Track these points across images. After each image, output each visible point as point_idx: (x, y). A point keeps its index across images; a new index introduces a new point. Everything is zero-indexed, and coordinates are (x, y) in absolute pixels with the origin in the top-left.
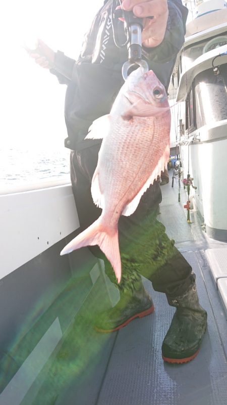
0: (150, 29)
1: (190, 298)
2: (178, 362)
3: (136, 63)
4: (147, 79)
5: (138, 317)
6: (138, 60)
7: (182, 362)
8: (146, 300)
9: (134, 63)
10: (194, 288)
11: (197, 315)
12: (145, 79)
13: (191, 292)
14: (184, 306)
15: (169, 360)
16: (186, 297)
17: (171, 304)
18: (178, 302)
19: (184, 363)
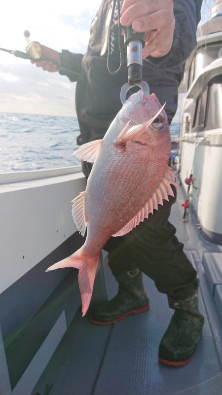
0: (154, 42)
1: (192, 302)
2: (175, 365)
3: (136, 84)
4: (146, 104)
5: (133, 313)
6: (139, 82)
7: (178, 366)
8: (143, 297)
9: (134, 85)
10: (197, 294)
11: (196, 320)
12: (144, 104)
13: (193, 297)
14: (185, 309)
15: (166, 362)
16: (189, 302)
17: (171, 306)
18: (179, 306)
19: (180, 366)
